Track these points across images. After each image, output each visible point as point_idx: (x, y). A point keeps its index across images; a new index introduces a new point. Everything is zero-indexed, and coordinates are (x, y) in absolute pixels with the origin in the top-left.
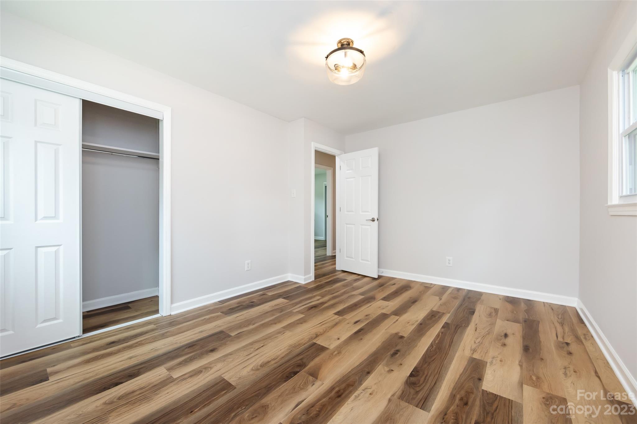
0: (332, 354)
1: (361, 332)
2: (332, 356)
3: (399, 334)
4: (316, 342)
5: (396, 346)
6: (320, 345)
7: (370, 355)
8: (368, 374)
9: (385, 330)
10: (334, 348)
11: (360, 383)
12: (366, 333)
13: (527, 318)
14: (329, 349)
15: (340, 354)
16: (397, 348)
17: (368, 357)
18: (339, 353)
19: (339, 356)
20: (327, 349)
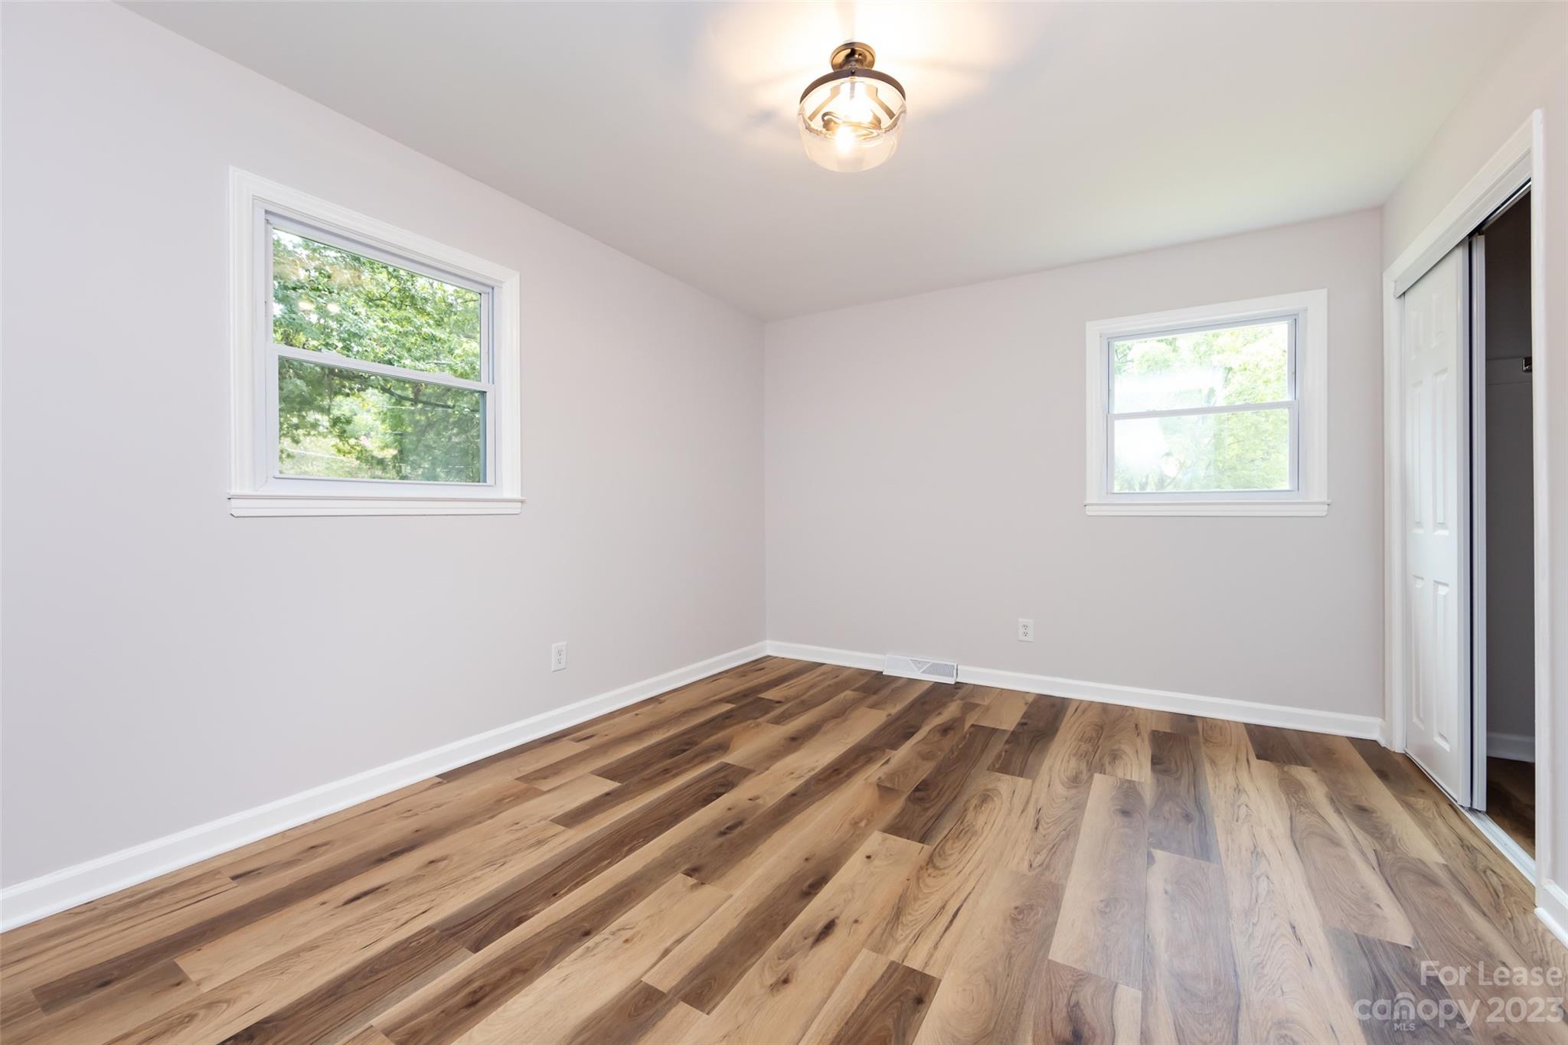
0: (869, 822)
1: (808, 883)
2: (869, 817)
3: (695, 881)
4: (922, 845)
5: (720, 846)
6: (908, 839)
7: (788, 821)
8: (793, 792)
9: (731, 896)
10: (870, 835)
11: (807, 784)
12: (795, 879)
13: (40, 1009)
14: (881, 831)
15: (853, 822)
16: (721, 840)
17: (792, 819)
18: (855, 824)
19: (853, 818)
20: (886, 831)
